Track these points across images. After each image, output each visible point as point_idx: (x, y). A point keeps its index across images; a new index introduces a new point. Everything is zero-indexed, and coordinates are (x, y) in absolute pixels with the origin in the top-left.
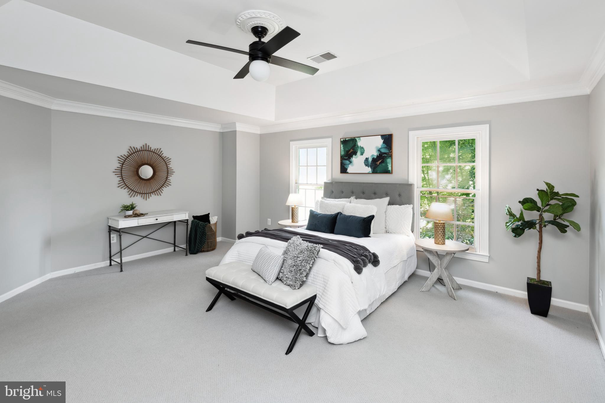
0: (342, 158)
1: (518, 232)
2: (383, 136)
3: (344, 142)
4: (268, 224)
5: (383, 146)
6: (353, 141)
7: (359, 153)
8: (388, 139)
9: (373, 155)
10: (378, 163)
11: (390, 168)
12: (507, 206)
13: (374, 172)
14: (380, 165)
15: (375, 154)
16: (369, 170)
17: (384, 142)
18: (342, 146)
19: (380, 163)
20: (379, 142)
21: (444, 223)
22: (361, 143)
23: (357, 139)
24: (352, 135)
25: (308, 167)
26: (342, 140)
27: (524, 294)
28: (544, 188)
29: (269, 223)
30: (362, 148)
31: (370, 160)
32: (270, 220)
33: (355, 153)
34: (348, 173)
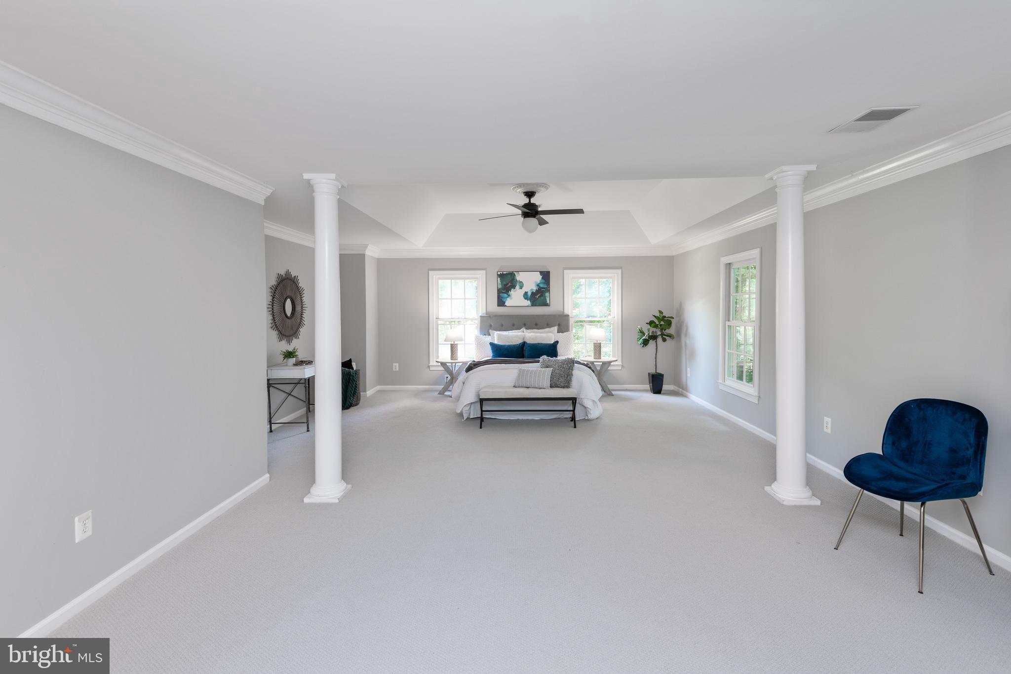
0: (499, 291)
1: (645, 343)
2: (541, 273)
3: (501, 276)
4: (394, 370)
5: (542, 282)
6: (512, 275)
7: (518, 287)
8: (546, 276)
9: (532, 290)
10: (537, 297)
11: (548, 302)
12: (639, 327)
13: (534, 304)
14: (539, 299)
15: (535, 288)
16: (528, 303)
17: (542, 278)
18: (499, 279)
19: (539, 297)
20: (538, 278)
21: (600, 343)
22: (520, 277)
23: (516, 273)
24: (511, 270)
25: (453, 300)
26: (499, 273)
27: (648, 387)
28: (658, 314)
29: (396, 369)
30: (521, 282)
31: (529, 294)
32: (397, 365)
33: (514, 287)
34: (506, 306)
